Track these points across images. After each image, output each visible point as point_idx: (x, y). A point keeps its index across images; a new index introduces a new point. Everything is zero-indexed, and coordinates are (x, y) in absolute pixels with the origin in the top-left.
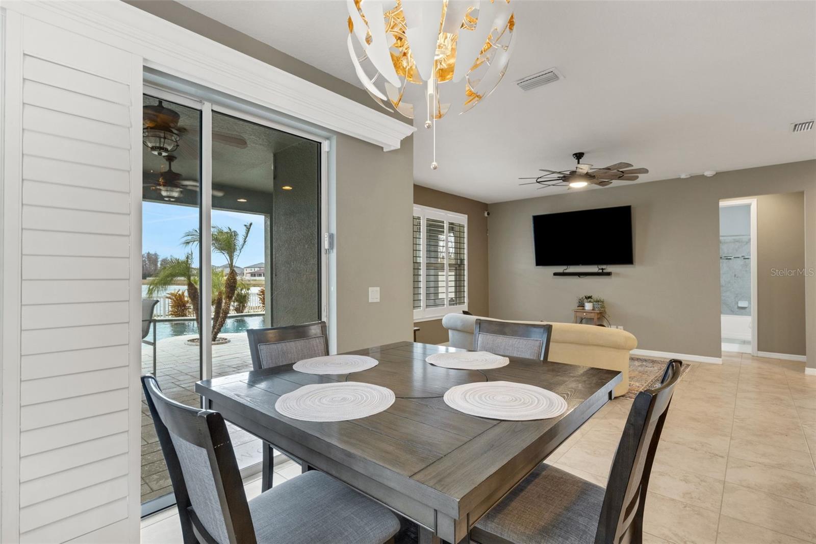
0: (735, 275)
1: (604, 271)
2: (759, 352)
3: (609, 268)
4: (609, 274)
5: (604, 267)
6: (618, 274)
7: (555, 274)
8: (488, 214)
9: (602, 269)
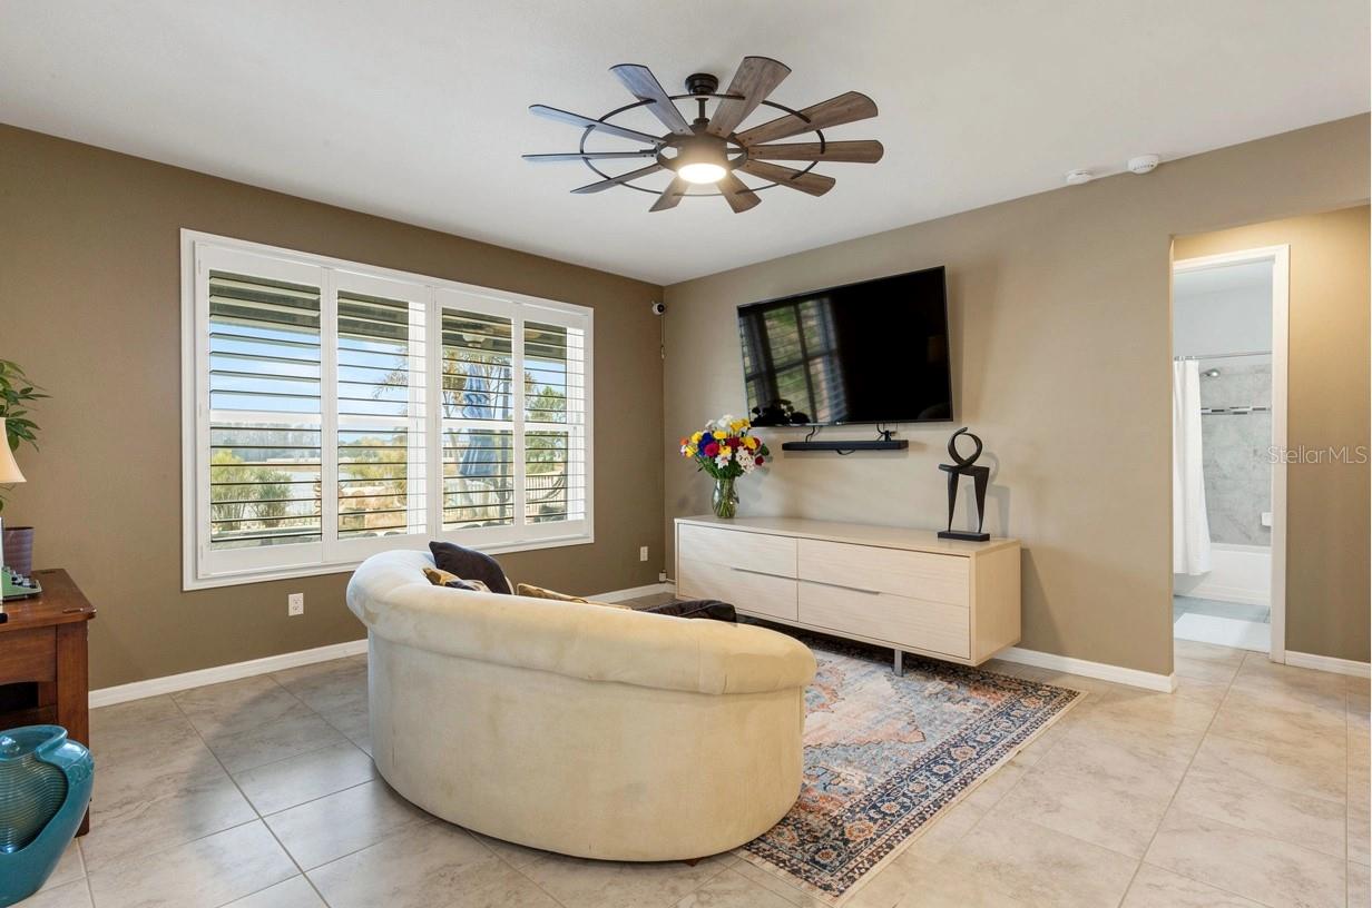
0: (1255, 451)
1: (893, 438)
2: (1287, 652)
3: (903, 432)
4: (902, 446)
5: (891, 428)
6: (921, 447)
7: (787, 447)
8: (661, 308)
9: (887, 434)
